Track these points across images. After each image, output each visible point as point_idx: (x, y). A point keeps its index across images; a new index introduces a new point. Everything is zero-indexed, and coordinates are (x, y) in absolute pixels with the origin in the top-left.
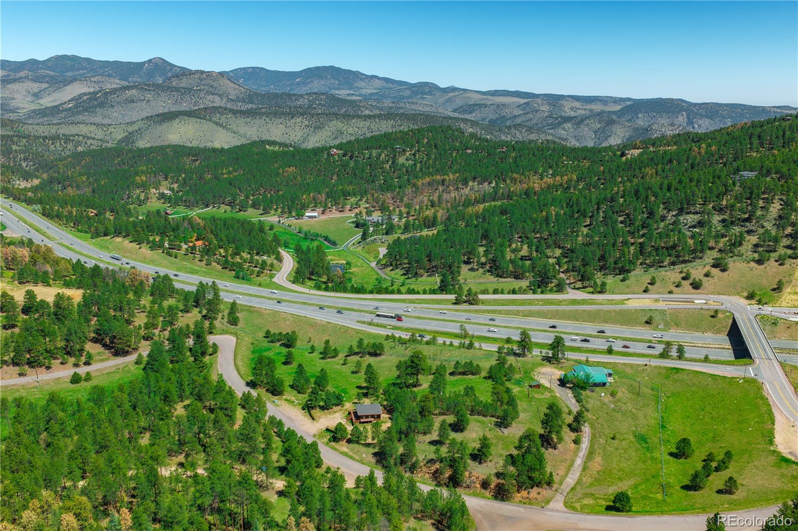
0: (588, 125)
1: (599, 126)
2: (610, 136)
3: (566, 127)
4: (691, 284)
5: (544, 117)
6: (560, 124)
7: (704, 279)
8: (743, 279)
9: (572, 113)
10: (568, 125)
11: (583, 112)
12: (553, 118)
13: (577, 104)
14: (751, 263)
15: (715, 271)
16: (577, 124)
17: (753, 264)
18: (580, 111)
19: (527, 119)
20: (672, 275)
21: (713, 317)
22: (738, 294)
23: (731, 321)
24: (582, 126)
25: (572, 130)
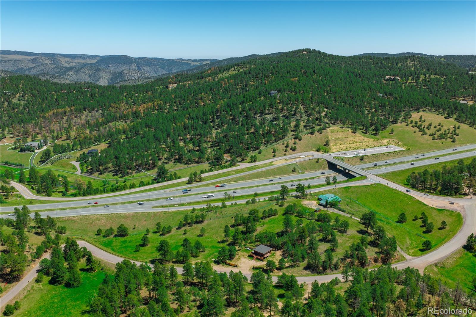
0: (84, 72)
1: (91, 72)
2: (100, 78)
3: (70, 74)
4: (291, 149)
5: (52, 68)
6: (65, 72)
7: (296, 145)
8: (309, 143)
9: (67, 65)
10: (71, 73)
11: (74, 64)
12: (58, 68)
13: (68, 59)
14: (309, 134)
15: (297, 141)
16: (76, 72)
17: (310, 135)
18: (72, 64)
19: (40, 70)
20: (279, 146)
21: (317, 162)
22: (312, 150)
23: (326, 162)
24: (80, 73)
25: (74, 76)
